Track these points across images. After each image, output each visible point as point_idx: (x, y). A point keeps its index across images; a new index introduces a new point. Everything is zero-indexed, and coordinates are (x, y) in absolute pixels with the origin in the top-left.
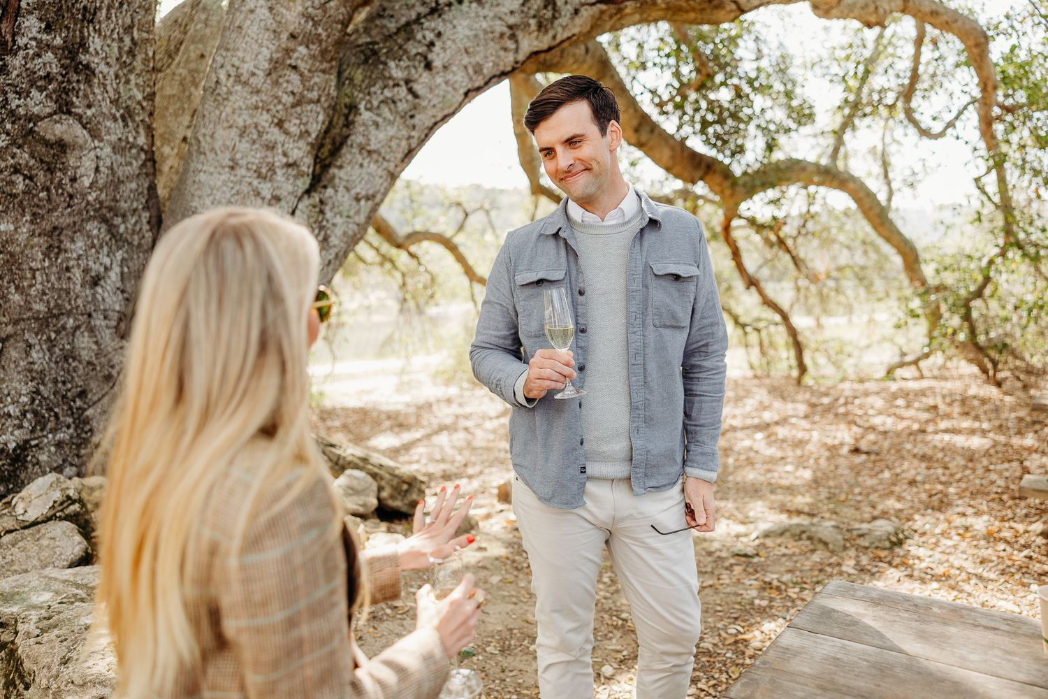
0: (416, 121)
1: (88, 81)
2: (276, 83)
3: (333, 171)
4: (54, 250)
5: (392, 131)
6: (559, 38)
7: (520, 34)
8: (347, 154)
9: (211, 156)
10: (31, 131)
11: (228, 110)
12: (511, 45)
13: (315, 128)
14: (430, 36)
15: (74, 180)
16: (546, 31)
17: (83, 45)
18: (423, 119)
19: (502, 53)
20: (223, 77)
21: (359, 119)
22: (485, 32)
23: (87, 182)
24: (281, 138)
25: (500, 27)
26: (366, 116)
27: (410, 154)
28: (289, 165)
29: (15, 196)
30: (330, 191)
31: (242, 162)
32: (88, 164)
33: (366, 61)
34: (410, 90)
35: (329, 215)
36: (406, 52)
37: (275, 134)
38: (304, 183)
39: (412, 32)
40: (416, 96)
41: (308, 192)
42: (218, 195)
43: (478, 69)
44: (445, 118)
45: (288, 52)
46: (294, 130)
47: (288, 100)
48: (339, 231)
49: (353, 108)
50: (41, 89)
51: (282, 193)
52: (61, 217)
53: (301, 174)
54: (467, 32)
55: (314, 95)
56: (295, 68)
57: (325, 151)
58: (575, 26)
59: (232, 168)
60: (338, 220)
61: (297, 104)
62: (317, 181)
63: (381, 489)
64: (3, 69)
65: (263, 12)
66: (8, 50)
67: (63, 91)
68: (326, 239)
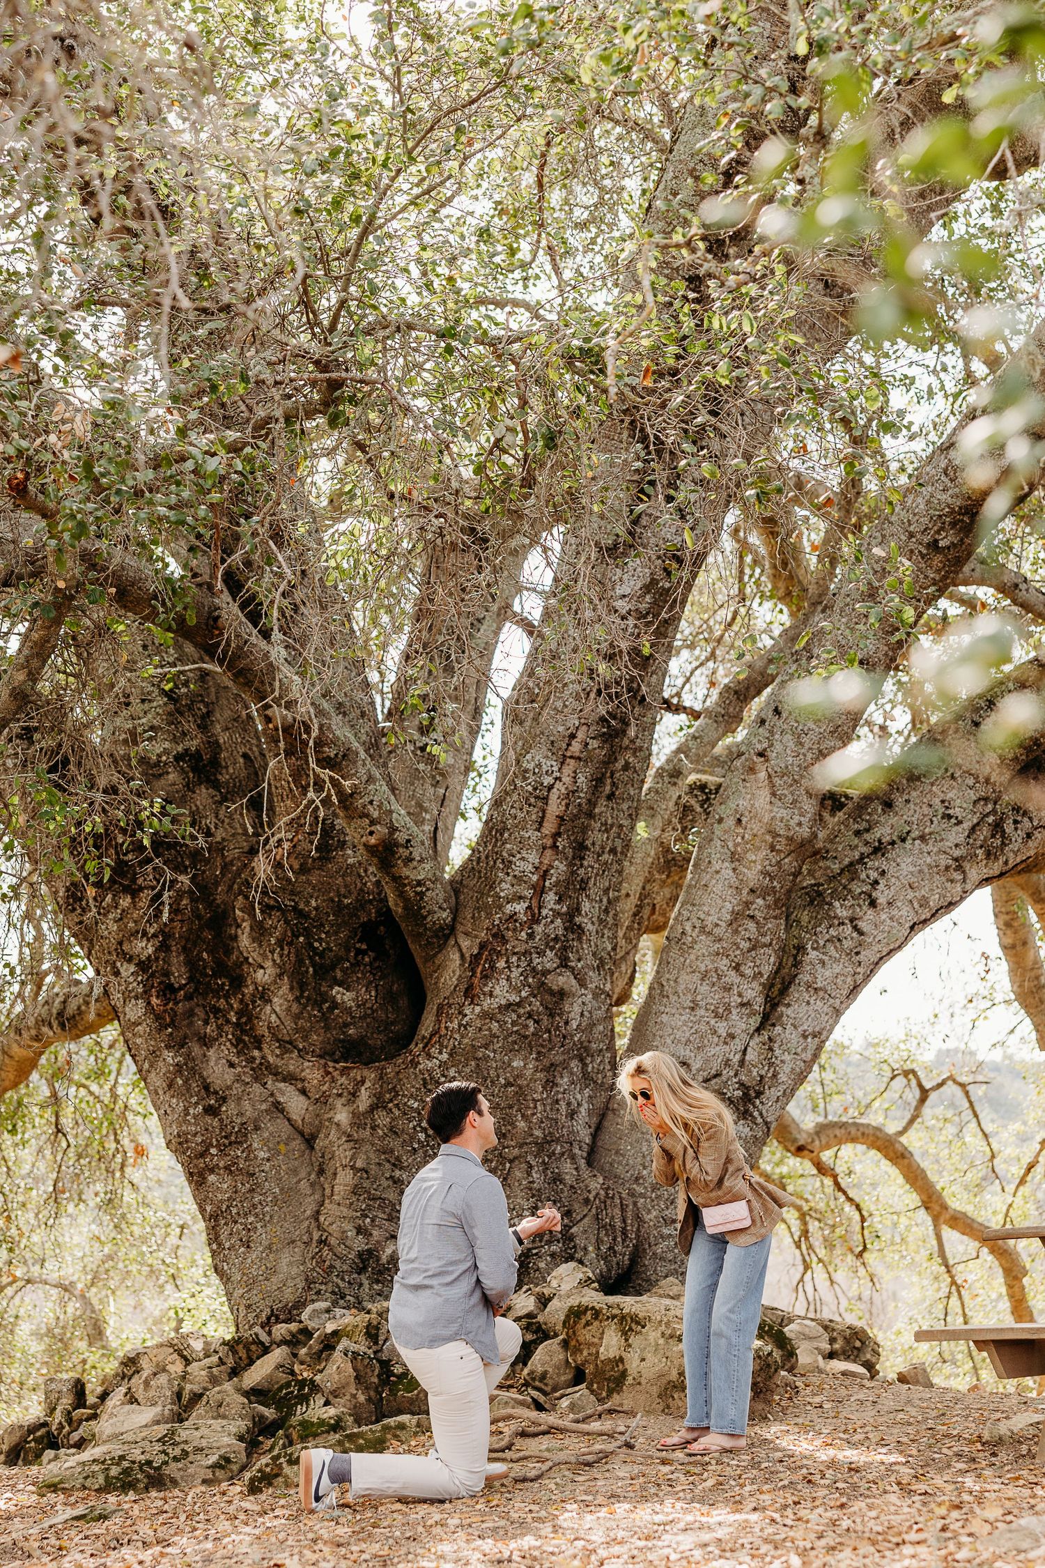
0: (861, 957)
1: (580, 939)
2: (736, 932)
3: (781, 1009)
4: (550, 1084)
5: (837, 969)
6: (1011, 864)
7: (967, 865)
8: (795, 993)
9: (673, 998)
10: (543, 983)
11: (693, 957)
12: (958, 876)
13: (767, 970)
14: (874, 875)
15: (567, 1023)
16: (996, 858)
17: (578, 910)
18: (868, 955)
19: (948, 885)
20: (688, 928)
21: (807, 959)
22: (930, 865)
23: (574, 1024)
24: (737, 979)
25: (944, 861)
26: (813, 955)
27: (855, 990)
28: (742, 1005)
29: (526, 1037)
30: (778, 1029)
31: (702, 1003)
32: (577, 1009)
33: (811, 902)
34: (855, 928)
35: (777, 1052)
36: (850, 891)
37: (732, 977)
38: (755, 1021)
39: (856, 872)
40: (861, 933)
41: (758, 1030)
42: (679, 1034)
43: (924, 902)
44: (891, 953)
45: (747, 904)
46: (748, 972)
47: (745, 945)
48: (787, 1068)
49: (801, 948)
50: (552, 949)
51: (737, 1031)
52: (557, 1056)
53: (753, 1013)
54: (911, 869)
55: (767, 939)
56: (752, 917)
57: (775, 990)
58: (1029, 849)
59: (693, 1009)
60: (787, 1057)
61: (753, 948)
62: (768, 1018)
63: (832, 1341)
64: (531, 936)
65: (727, 873)
66: (535, 920)
67: (565, 948)
68: (775, 1076)
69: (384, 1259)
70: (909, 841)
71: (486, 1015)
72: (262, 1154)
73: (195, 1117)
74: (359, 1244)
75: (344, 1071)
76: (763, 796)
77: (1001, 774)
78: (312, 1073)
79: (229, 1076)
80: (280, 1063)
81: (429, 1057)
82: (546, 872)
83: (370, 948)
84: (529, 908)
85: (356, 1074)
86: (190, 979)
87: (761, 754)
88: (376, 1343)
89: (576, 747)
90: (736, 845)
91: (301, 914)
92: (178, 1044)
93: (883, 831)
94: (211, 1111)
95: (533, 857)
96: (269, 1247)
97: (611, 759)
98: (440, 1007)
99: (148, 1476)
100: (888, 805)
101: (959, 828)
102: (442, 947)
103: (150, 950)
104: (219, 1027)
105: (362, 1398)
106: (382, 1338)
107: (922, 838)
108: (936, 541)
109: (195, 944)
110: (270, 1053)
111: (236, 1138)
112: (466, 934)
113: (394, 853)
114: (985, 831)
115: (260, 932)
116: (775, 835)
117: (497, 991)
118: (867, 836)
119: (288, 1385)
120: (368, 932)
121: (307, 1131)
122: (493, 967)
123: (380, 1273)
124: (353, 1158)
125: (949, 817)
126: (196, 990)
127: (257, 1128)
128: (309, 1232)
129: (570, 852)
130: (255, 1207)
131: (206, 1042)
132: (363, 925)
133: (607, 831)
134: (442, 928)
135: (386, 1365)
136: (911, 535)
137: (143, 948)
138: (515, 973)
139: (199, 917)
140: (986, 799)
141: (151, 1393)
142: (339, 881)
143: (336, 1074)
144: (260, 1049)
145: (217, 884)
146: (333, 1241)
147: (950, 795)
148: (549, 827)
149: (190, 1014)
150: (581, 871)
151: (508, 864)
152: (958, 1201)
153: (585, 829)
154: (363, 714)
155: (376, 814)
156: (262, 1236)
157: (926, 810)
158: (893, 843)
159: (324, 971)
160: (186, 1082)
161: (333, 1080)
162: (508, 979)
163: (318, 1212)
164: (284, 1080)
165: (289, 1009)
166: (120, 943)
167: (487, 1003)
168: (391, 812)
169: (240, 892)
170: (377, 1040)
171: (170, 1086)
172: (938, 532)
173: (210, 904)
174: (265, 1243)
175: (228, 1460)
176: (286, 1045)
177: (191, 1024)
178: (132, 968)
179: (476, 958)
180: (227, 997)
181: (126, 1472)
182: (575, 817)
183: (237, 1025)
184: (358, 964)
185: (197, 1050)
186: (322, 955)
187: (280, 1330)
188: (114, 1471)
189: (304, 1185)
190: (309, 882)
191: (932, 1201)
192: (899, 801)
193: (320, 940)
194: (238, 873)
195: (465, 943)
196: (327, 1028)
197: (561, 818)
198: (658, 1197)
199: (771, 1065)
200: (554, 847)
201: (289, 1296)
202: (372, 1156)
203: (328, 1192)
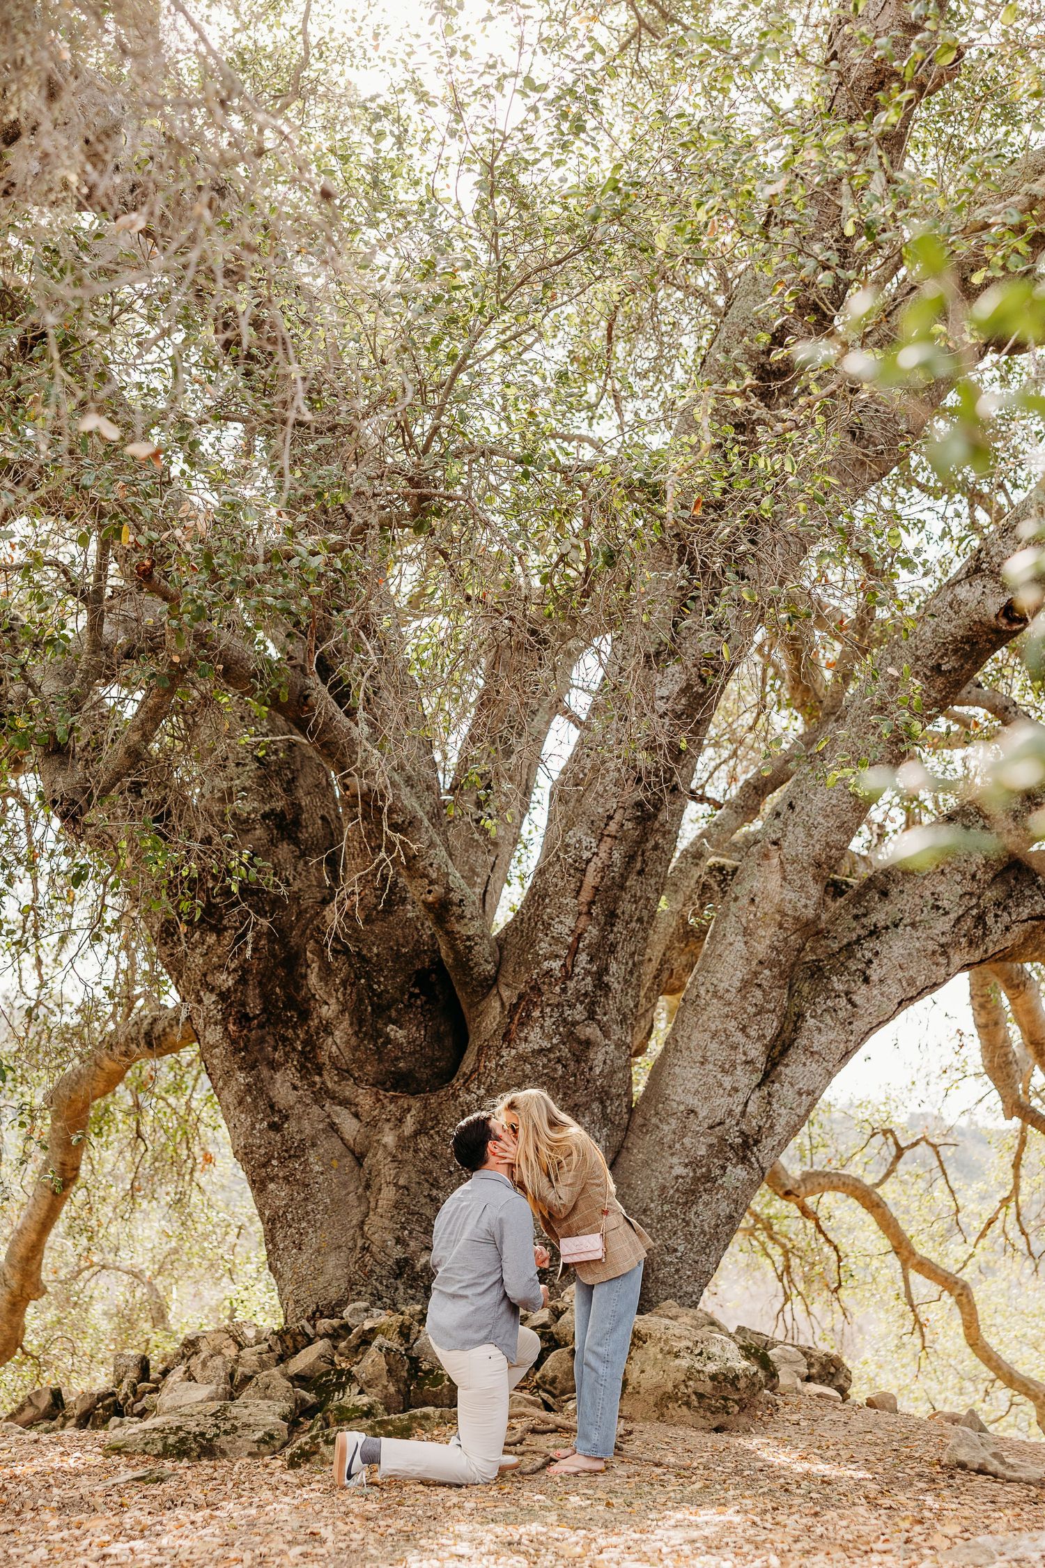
0: (854, 1027)
1: (606, 996)
2: (745, 998)
3: (781, 1068)
5: (832, 1036)
6: (990, 952)
7: (951, 951)
8: (793, 1055)
9: (686, 1053)
10: (573, 1033)
11: (705, 1017)
12: (943, 960)
13: (770, 1033)
14: (868, 955)
15: (591, 1069)
16: (978, 947)
17: (606, 970)
18: (860, 1025)
19: (934, 967)
20: (703, 992)
21: (805, 1025)
22: (918, 951)
23: (597, 1070)
24: (743, 1040)
25: (932, 946)
26: (811, 1022)
27: (846, 1055)
28: (747, 1062)
29: (554, 1079)
30: (777, 1086)
31: (711, 1059)
32: (600, 1057)
33: (812, 976)
34: (850, 1001)
35: (775, 1106)
36: (847, 968)
37: (739, 1037)
38: (757, 1078)
39: (853, 951)
40: (854, 1005)
41: (759, 1086)
42: (689, 1085)
43: (911, 982)
44: (880, 1024)
45: (756, 974)
46: (753, 1034)
47: (752, 1010)
48: (783, 1121)
49: (800, 1016)
50: (582, 1003)
51: (741, 1086)
53: (756, 1070)
54: (902, 951)
55: (771, 1006)
56: (759, 986)
57: (776, 1052)
58: (1007, 940)
59: (702, 1063)
60: (783, 1111)
61: (759, 1013)
62: (768, 1078)
63: (810, 1365)
64: (564, 990)
65: (739, 945)
66: (568, 976)
67: (593, 1003)
68: (771, 1127)
69: (418, 1267)
70: (901, 927)
71: (522, 1058)
72: (317, 1168)
73: (260, 1131)
74: (397, 1252)
75: (393, 1100)
76: (775, 881)
77: (985, 873)
78: (365, 1099)
79: (292, 1097)
80: (337, 1088)
81: (469, 1091)
82: (580, 935)
83: (422, 993)
84: (564, 965)
85: (404, 1103)
86: (264, 1010)
87: (775, 843)
88: (407, 1341)
89: (613, 827)
90: (749, 921)
91: (363, 959)
92: (249, 1066)
93: (879, 917)
94: (274, 1127)
95: (570, 921)
96: (318, 1251)
97: (643, 839)
98: (481, 1048)
99: (201, 1446)
100: (885, 894)
101: (946, 918)
102: (485, 996)
103: (230, 983)
104: (286, 1054)
105: (392, 1389)
106: (413, 1337)
107: (913, 925)
108: (939, 665)
109: (269, 980)
110: (329, 1079)
111: (294, 1152)
112: (507, 985)
113: (448, 911)
114: (968, 923)
115: (327, 972)
116: (784, 915)
117: (532, 1037)
118: (864, 921)
119: (328, 1373)
120: (421, 978)
121: (357, 1150)
122: (529, 1016)
123: (414, 1279)
124: (397, 1176)
125: (938, 908)
126: (268, 1020)
127: (314, 1145)
128: (354, 1239)
129: (602, 919)
130: (307, 1213)
131: (274, 1066)
132: (417, 972)
133: (636, 902)
134: (486, 979)
135: (415, 1361)
136: (918, 659)
137: (225, 980)
138: (548, 1022)
139: (274, 956)
140: (971, 894)
141: (207, 1373)
142: (399, 932)
143: (386, 1101)
144: (321, 1075)
145: (292, 928)
146: (374, 1249)
147: (940, 889)
148: (585, 896)
149: (262, 1040)
150: (611, 936)
151: (547, 926)
152: (924, 1249)
153: (616, 900)
154: (429, 788)
155: (434, 876)
156: (312, 1240)
157: (917, 900)
158: (887, 928)
159: (382, 1010)
160: (254, 1100)
161: (383, 1107)
162: (542, 1027)
163: (363, 1222)
164: (340, 1104)
165: (348, 1042)
166: (205, 975)
167: (522, 1047)
168: (448, 874)
169: (312, 937)
170: (424, 1074)
171: (240, 1103)
172: (941, 657)
173: (285, 945)
174: (315, 1246)
175: (272, 1437)
176: (344, 1073)
177: (262, 1049)
178: (214, 998)
179: (515, 1007)
180: (294, 1028)
181: (182, 1441)
182: (609, 888)
183: (302, 1053)
184: (411, 1006)
185: (265, 1073)
186: (380, 996)
187: (324, 1324)
188: (172, 1440)
189: (352, 1197)
190: (372, 932)
191: (901, 1247)
192: (894, 891)
193: (379, 983)
194: (311, 920)
195: (506, 993)
196: (380, 1060)
197: (596, 888)
198: (663, 1228)
199: (769, 1117)
200: (589, 913)
201: (333, 1294)
202: (413, 1175)
203: (372, 1205)
